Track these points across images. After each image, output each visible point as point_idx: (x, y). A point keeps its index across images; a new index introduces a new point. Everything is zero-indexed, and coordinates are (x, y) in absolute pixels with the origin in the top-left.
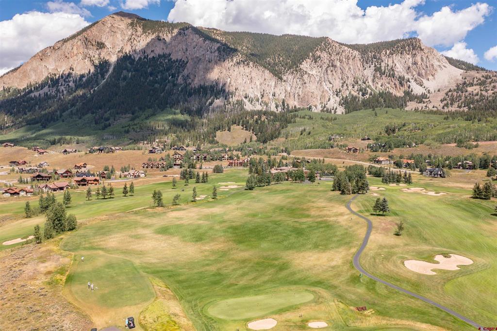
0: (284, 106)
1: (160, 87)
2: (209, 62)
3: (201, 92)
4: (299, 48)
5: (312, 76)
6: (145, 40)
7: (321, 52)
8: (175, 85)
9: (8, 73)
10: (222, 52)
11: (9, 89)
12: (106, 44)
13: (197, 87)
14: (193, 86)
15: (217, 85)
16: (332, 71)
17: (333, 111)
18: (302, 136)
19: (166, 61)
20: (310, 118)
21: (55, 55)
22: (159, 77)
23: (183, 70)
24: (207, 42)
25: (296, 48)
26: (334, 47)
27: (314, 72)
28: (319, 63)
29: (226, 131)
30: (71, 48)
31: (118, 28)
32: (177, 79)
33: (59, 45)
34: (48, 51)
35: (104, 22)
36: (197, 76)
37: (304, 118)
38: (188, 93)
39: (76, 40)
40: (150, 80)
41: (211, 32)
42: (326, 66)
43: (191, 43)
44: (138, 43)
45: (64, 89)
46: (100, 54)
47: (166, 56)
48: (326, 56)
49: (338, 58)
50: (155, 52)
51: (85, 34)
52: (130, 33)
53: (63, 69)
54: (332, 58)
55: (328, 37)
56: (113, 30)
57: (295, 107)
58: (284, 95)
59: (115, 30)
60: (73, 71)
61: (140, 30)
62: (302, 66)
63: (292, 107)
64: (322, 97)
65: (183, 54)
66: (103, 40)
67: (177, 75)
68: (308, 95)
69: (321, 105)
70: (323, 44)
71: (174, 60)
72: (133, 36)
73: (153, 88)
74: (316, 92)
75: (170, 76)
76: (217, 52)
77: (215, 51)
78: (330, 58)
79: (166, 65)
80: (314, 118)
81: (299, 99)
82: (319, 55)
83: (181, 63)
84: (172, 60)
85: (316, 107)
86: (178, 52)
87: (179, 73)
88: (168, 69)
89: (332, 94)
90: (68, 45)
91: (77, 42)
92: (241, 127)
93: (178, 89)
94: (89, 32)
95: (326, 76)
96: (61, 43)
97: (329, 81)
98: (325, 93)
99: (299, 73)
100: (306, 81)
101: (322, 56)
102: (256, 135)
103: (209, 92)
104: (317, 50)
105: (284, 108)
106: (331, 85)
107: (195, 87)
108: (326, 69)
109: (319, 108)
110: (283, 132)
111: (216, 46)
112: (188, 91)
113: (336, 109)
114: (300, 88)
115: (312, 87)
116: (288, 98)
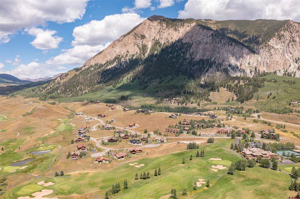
0: (256, 71)
1: (176, 61)
2: (206, 44)
3: (200, 63)
4: (268, 29)
5: (277, 50)
6: (167, 32)
7: (285, 31)
8: (185, 59)
9: (97, 55)
10: (214, 37)
11: (98, 64)
12: (146, 35)
13: (198, 60)
14: (196, 60)
15: (211, 59)
16: (292, 45)
17: (293, 74)
18: (268, 99)
19: (180, 44)
20: (275, 81)
21: (119, 44)
22: (175, 54)
23: (190, 50)
24: (205, 30)
25: (265, 29)
26: (294, 27)
27: (278, 46)
28: (283, 40)
29: (216, 92)
30: (127, 40)
31: (152, 25)
32: (186, 56)
33: (122, 38)
34: (116, 42)
35: (145, 23)
36: (198, 53)
37: (270, 81)
38: (192, 64)
39: (130, 35)
40: (170, 57)
41: (207, 22)
42: (288, 41)
43: (195, 32)
44: (164, 34)
45: (124, 64)
46: (142, 42)
47: (180, 40)
48: (288, 34)
49: (298, 35)
50: (173, 38)
51: (135, 31)
52: (159, 28)
53: (123, 52)
54: (293, 35)
55: (290, 20)
56: (149, 27)
57: (264, 72)
58: (256, 63)
59: (151, 27)
60: (128, 53)
61: (165, 25)
62: (270, 43)
63: (262, 72)
64: (285, 64)
65: (190, 39)
66: (144, 33)
67: (186, 53)
68: (273, 63)
69: (283, 70)
70: (286, 26)
71: (184, 43)
72: (161, 30)
73: (172, 61)
74: (280, 61)
75: (182, 53)
76: (211, 37)
77: (210, 36)
78: (291, 35)
79: (180, 46)
80: (278, 81)
81: (267, 66)
82: (282, 34)
83: (188, 45)
84: (183, 43)
85: (280, 71)
86: (187, 38)
87: (187, 51)
88: (181, 49)
89: (292, 62)
90: (126, 38)
91: (131, 36)
92: (226, 89)
93: (187, 61)
94: (137, 29)
95: (288, 49)
96: (123, 37)
97: (290, 52)
98: (287, 61)
99: (267, 48)
100: (272, 53)
101: (285, 34)
102: (236, 95)
103: (205, 63)
104: (281, 30)
105: (256, 72)
106: (292, 55)
107: (197, 60)
108: (288, 44)
109: (282, 72)
110: (255, 95)
111: (211, 33)
112: (193, 62)
113: (296, 72)
114: (268, 58)
115: (277, 57)
116: (259, 65)
